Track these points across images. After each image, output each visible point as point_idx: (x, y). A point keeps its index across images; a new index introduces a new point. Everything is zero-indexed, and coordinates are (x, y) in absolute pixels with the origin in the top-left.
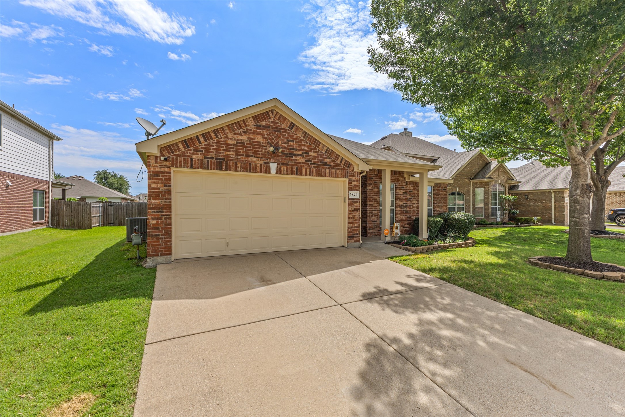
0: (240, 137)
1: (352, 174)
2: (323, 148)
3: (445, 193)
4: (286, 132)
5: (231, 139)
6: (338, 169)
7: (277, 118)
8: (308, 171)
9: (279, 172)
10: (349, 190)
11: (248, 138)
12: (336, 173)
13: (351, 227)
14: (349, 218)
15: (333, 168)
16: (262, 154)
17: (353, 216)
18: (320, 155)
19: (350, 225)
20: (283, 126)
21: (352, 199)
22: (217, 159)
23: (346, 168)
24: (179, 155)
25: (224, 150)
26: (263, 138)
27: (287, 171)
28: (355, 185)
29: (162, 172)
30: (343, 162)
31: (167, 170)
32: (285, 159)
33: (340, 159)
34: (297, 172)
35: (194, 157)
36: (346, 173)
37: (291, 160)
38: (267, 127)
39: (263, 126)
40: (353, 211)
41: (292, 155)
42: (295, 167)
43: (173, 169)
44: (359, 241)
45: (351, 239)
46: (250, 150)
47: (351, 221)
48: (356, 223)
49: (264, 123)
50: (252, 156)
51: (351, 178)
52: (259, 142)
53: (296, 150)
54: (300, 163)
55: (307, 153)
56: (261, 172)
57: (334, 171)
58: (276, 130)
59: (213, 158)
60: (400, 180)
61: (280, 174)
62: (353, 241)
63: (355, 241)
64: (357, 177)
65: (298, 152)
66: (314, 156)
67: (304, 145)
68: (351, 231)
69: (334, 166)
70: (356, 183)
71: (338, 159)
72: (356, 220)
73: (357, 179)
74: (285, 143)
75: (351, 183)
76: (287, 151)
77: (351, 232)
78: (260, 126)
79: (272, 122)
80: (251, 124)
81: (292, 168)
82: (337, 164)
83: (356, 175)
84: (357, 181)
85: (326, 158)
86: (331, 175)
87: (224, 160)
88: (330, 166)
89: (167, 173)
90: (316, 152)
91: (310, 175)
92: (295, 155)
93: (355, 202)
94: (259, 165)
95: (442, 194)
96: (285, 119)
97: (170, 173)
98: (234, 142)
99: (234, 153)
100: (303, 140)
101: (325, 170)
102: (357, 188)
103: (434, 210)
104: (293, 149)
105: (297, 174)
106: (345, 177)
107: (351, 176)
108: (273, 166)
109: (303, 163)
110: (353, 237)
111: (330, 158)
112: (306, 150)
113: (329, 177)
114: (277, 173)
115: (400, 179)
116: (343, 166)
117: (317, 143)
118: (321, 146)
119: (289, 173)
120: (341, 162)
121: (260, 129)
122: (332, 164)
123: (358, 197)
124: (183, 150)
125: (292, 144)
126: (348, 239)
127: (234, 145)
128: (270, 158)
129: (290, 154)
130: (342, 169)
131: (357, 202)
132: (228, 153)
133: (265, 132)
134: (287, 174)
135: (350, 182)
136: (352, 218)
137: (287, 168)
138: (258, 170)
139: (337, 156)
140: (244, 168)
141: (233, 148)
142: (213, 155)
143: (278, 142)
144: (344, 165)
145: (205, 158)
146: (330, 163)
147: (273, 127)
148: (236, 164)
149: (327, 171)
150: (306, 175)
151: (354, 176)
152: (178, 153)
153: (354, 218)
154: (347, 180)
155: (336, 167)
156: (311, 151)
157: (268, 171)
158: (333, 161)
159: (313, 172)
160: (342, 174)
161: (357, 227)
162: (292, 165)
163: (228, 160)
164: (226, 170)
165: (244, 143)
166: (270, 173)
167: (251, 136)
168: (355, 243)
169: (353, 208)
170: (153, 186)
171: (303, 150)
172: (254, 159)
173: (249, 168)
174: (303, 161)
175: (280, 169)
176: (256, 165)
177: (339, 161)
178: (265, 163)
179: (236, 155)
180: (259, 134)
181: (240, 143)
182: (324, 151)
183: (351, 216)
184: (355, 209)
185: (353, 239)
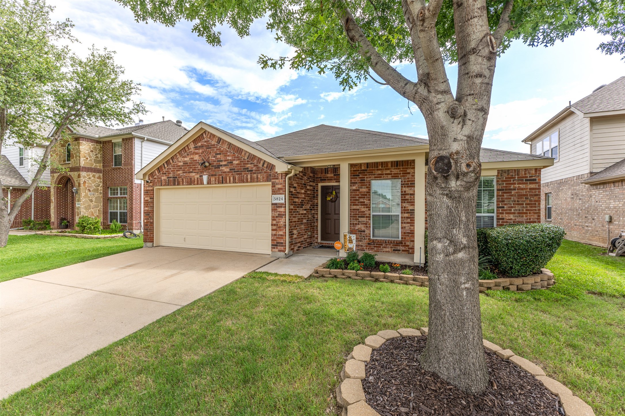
0: (186, 159)
1: (275, 176)
2: (245, 154)
3: (532, 186)
4: (215, 147)
5: (180, 162)
6: (260, 173)
7: (208, 136)
8: (232, 178)
9: (209, 183)
10: (272, 194)
11: (190, 159)
12: (257, 178)
13: (275, 235)
14: (272, 225)
15: (255, 173)
16: (198, 170)
17: (277, 222)
18: (242, 161)
19: (274, 232)
20: (213, 143)
21: (276, 204)
22: (173, 177)
23: (269, 171)
24: (156, 178)
25: (177, 171)
26: (199, 156)
27: (215, 181)
28: (279, 189)
29: (149, 190)
30: (265, 166)
31: (151, 188)
32: (214, 171)
33: (262, 162)
34: (223, 181)
35: (163, 178)
36: (268, 177)
37: (219, 171)
38: (202, 146)
39: (199, 147)
40: (277, 217)
41: (219, 166)
42: (221, 177)
43: (155, 188)
44: (284, 251)
45: (274, 248)
46: (191, 168)
47: (275, 227)
48: (281, 230)
49: (200, 144)
50: (192, 172)
51: (274, 180)
52: (196, 160)
53: (222, 161)
54: (225, 172)
55: (231, 162)
56: (198, 184)
57: (255, 175)
58: (208, 147)
59: (171, 177)
60: (409, 173)
61: (211, 184)
62: (276, 250)
63: (280, 251)
64: (282, 179)
65: (224, 163)
66: (237, 164)
67: (229, 156)
68: (275, 238)
69: (256, 170)
70: (280, 186)
71: (260, 163)
72: (280, 227)
73: (281, 181)
74: (214, 157)
75: (275, 186)
76: (215, 163)
77: (275, 240)
78: (197, 147)
79: (205, 142)
80: (192, 146)
81: (219, 178)
82: (259, 168)
83: (280, 177)
84: (281, 184)
85: (248, 164)
86: (252, 180)
87: (176, 177)
88: (252, 171)
89: (151, 190)
90: (239, 160)
91: (233, 183)
92: (221, 166)
93: (279, 207)
94: (196, 179)
95: (522, 189)
96: (214, 136)
97: (153, 190)
98: (181, 164)
99: (181, 172)
100: (228, 151)
101: (247, 176)
102: (281, 192)
103: (497, 219)
104: (220, 161)
105: (223, 183)
106: (267, 180)
107: (274, 179)
108: (205, 178)
109: (228, 172)
110: (277, 245)
111: (251, 164)
112: (230, 160)
113: (251, 182)
114: (208, 184)
115: (408, 171)
116: (265, 169)
117: (240, 150)
118: (243, 153)
119: (217, 182)
120: (263, 166)
121: (197, 150)
122: (254, 169)
123: (283, 201)
124: (158, 174)
125: (219, 156)
126: (272, 248)
127: (182, 166)
128: (203, 172)
129: (218, 166)
130: (265, 172)
131: (281, 207)
132: (179, 172)
133: (200, 151)
134: (215, 184)
135: (273, 186)
136: (275, 225)
137: (215, 178)
138: (196, 183)
139: (259, 159)
140: (188, 182)
141: (181, 168)
142: (171, 175)
143: (209, 157)
144: (267, 167)
145: (168, 178)
146: (252, 168)
147: (206, 146)
148: (183, 180)
149: (249, 176)
150: (230, 183)
151: (277, 179)
152: (156, 177)
153: (277, 225)
154: (270, 183)
155: (258, 171)
156: (234, 160)
157: (202, 183)
158: (254, 166)
159: (236, 179)
160: (263, 178)
161: (281, 235)
162: (220, 175)
163: (179, 177)
164: (178, 185)
165: (187, 163)
166: (203, 184)
167: (192, 157)
168: (279, 253)
169: (277, 214)
170: (146, 199)
171: (228, 160)
172: (193, 174)
173: (191, 182)
174: (228, 170)
175: (210, 179)
176: (194, 179)
177: (260, 165)
178: (200, 176)
179: (183, 173)
180: (197, 154)
181: (185, 163)
182: (246, 158)
183: (274, 222)
184: (279, 214)
185: (277, 248)
